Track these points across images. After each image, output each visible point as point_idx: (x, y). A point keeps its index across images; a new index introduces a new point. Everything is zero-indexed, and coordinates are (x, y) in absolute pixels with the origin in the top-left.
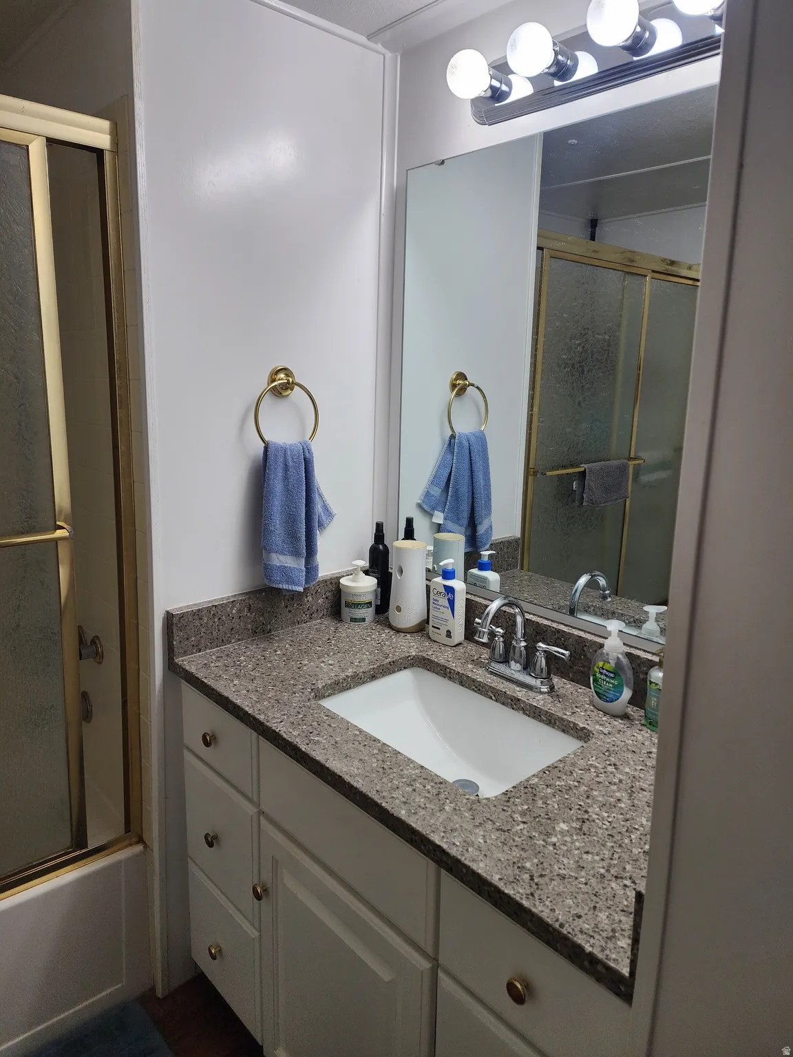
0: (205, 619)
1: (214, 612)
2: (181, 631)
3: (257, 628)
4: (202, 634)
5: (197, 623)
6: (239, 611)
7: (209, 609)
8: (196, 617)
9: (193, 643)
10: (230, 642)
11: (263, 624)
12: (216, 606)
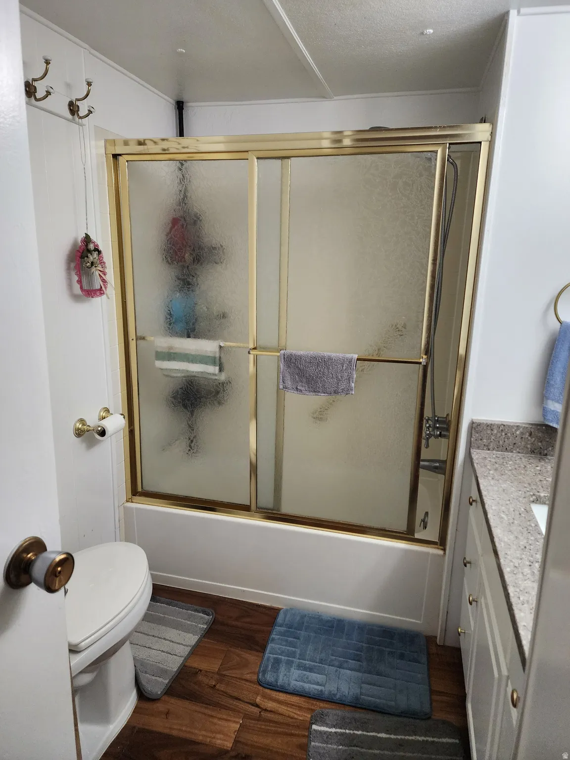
0: (495, 432)
1: (503, 428)
2: (477, 433)
3: (535, 449)
4: (492, 440)
5: (489, 432)
6: (522, 433)
7: (499, 426)
8: (489, 428)
9: (484, 443)
10: (512, 452)
11: (541, 448)
12: (504, 425)
